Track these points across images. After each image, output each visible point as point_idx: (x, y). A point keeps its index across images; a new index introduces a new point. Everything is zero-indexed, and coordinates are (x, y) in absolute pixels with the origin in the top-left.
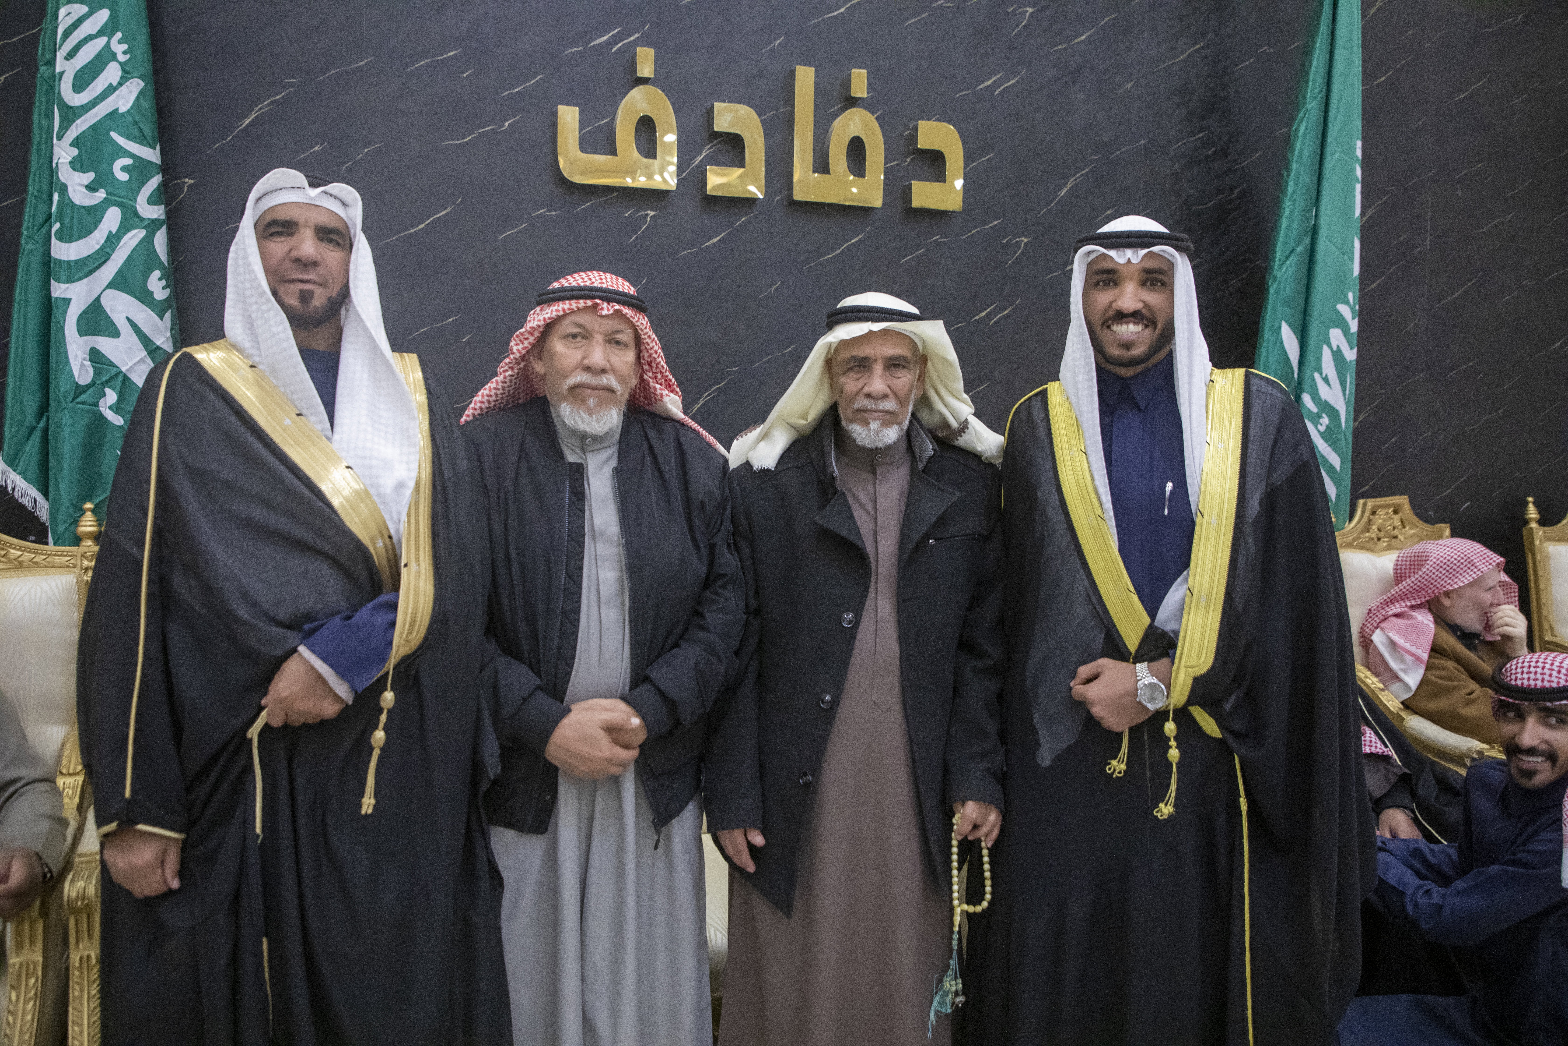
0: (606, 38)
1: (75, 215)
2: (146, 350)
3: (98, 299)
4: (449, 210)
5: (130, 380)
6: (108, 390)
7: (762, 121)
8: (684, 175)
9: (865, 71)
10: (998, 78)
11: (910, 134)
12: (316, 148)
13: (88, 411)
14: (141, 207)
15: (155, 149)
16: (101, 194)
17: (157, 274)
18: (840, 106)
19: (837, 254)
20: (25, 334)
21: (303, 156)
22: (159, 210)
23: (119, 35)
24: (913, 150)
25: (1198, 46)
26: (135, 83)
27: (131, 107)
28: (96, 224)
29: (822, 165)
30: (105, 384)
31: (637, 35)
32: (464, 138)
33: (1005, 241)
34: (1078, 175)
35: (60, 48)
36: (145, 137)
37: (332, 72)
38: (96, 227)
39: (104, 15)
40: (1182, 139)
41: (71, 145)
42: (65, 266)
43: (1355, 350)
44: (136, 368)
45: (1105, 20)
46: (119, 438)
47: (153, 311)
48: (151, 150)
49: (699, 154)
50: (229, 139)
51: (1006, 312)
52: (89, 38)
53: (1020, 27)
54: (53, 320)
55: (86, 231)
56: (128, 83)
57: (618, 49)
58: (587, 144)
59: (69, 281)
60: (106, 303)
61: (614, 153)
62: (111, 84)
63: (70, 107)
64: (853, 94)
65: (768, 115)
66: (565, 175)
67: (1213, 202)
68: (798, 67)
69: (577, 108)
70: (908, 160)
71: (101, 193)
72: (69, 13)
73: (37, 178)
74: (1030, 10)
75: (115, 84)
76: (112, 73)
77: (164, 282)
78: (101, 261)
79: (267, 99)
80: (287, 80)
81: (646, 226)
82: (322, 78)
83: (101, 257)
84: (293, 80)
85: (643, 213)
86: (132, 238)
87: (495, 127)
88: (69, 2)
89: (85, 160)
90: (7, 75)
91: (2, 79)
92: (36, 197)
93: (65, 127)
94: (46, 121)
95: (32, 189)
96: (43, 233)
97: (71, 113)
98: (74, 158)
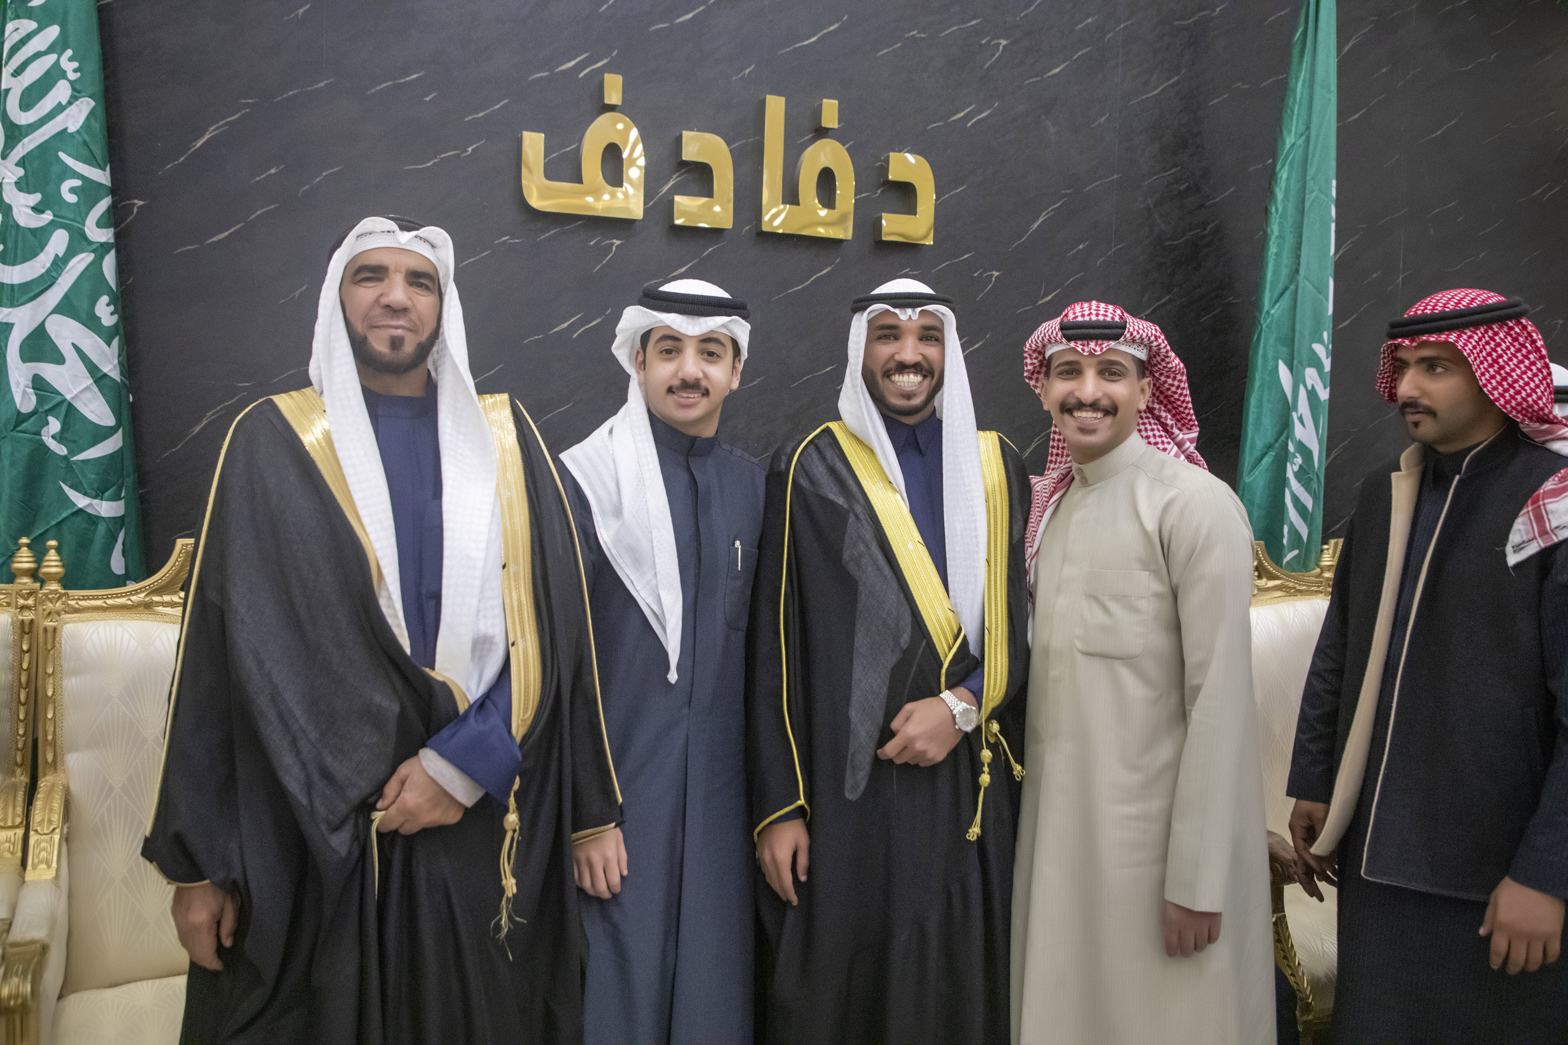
0: (572, 63)
1: (19, 237)
2: (92, 377)
3: (43, 324)
5: (76, 409)
6: (51, 419)
7: (730, 151)
8: (651, 203)
9: (836, 102)
10: (971, 111)
11: (881, 165)
12: (273, 171)
13: (30, 440)
14: (90, 230)
15: (105, 171)
16: (48, 216)
17: (105, 299)
18: (810, 136)
19: (806, 287)
21: (258, 179)
22: (108, 233)
23: (69, 53)
24: (884, 182)
25: (1171, 82)
26: (85, 102)
27: (81, 127)
28: (42, 247)
29: (791, 196)
30: (48, 412)
31: (605, 61)
32: (425, 163)
33: (976, 275)
34: (1049, 209)
35: (6, 63)
36: (94, 157)
37: (290, 93)
38: (42, 249)
39: (53, 32)
40: (1155, 174)
41: (16, 165)
42: (8, 290)
43: (1328, 390)
44: (81, 396)
45: (1080, 53)
46: (61, 468)
47: (100, 337)
48: (100, 171)
49: (667, 182)
50: (182, 160)
51: (976, 346)
52: (37, 56)
53: (993, 59)
55: (30, 254)
56: (78, 102)
57: (585, 75)
58: (552, 171)
59: (12, 305)
60: (51, 328)
61: (579, 180)
62: (60, 103)
63: (17, 125)
64: (823, 125)
65: (737, 145)
66: (530, 202)
67: (1186, 237)
68: (768, 97)
69: (543, 135)
70: (879, 191)
71: (48, 214)
72: (16, 30)
74: (1004, 42)
75: (64, 103)
76: (61, 92)
77: (112, 308)
78: (47, 285)
79: (222, 120)
80: (243, 101)
81: (611, 255)
82: (279, 99)
83: (47, 281)
84: (250, 101)
85: (608, 242)
86: (80, 262)
87: (457, 152)
88: (17, 17)
89: (31, 180)
93: (10, 146)
97: (18, 132)
98: (20, 179)
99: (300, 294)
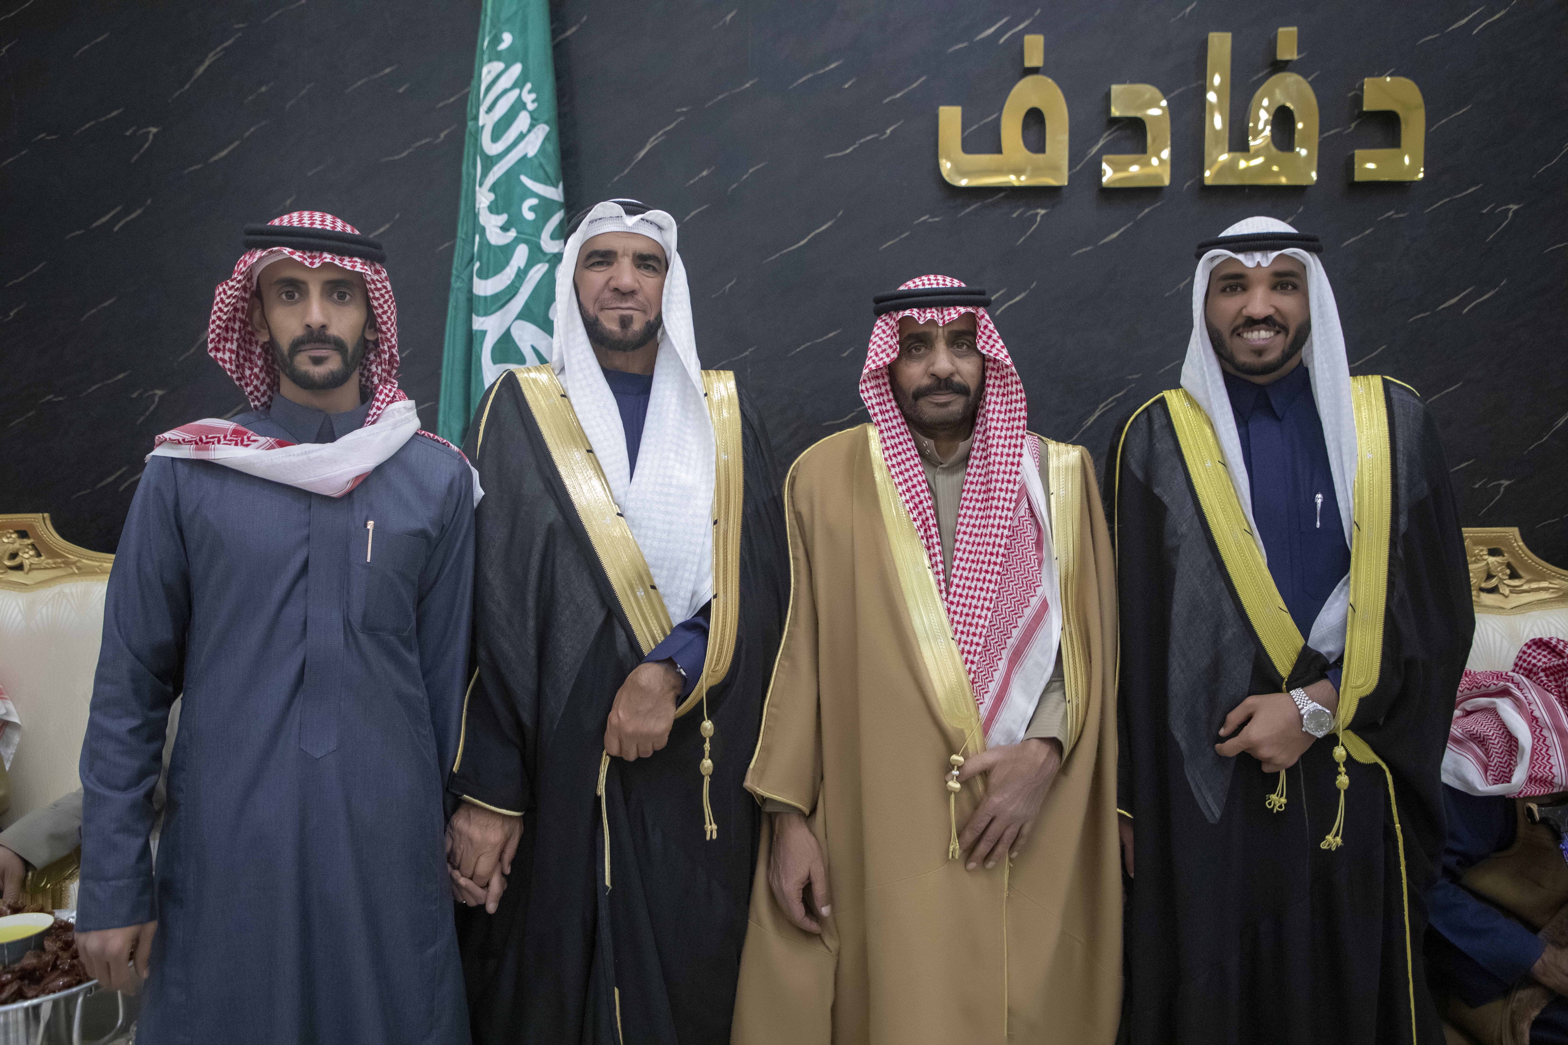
0: (994, 28)
1: (491, 254)
3: (509, 330)
4: (830, 223)
8: (1079, 167)
9: (1295, 29)
11: (1354, 96)
12: (705, 173)
14: (545, 243)
15: (558, 188)
16: (513, 233)
18: (1264, 72)
20: (453, 365)
21: (693, 181)
23: (529, 86)
24: (1358, 113)
26: (541, 128)
27: (538, 151)
28: (508, 261)
29: (1240, 142)
31: (1027, 23)
32: (847, 149)
33: (1486, 211)
35: (482, 104)
36: (548, 177)
37: (721, 96)
38: (508, 264)
39: (517, 69)
41: (490, 190)
42: (482, 302)
48: (554, 189)
49: (1097, 141)
50: (627, 171)
51: (1487, 296)
52: (505, 92)
54: (474, 350)
55: (499, 268)
56: (535, 130)
57: (1005, 40)
58: (970, 145)
60: (515, 334)
61: (999, 151)
62: (521, 132)
63: (489, 156)
64: (1279, 58)
65: (1175, 93)
66: (947, 178)
68: (1211, 35)
69: (960, 108)
70: (1352, 126)
72: (489, 72)
73: (465, 223)
75: (525, 131)
76: (523, 121)
78: (512, 295)
79: (661, 129)
80: (678, 110)
81: (1035, 226)
82: (709, 104)
83: (511, 291)
84: (683, 110)
85: (1033, 212)
86: (537, 272)
87: (876, 135)
88: (490, 61)
89: (500, 203)
90: (446, 132)
91: (442, 135)
92: (463, 240)
93: (485, 175)
94: (471, 170)
95: (461, 233)
96: (467, 272)
97: (490, 162)
98: (491, 203)
99: (730, 288)
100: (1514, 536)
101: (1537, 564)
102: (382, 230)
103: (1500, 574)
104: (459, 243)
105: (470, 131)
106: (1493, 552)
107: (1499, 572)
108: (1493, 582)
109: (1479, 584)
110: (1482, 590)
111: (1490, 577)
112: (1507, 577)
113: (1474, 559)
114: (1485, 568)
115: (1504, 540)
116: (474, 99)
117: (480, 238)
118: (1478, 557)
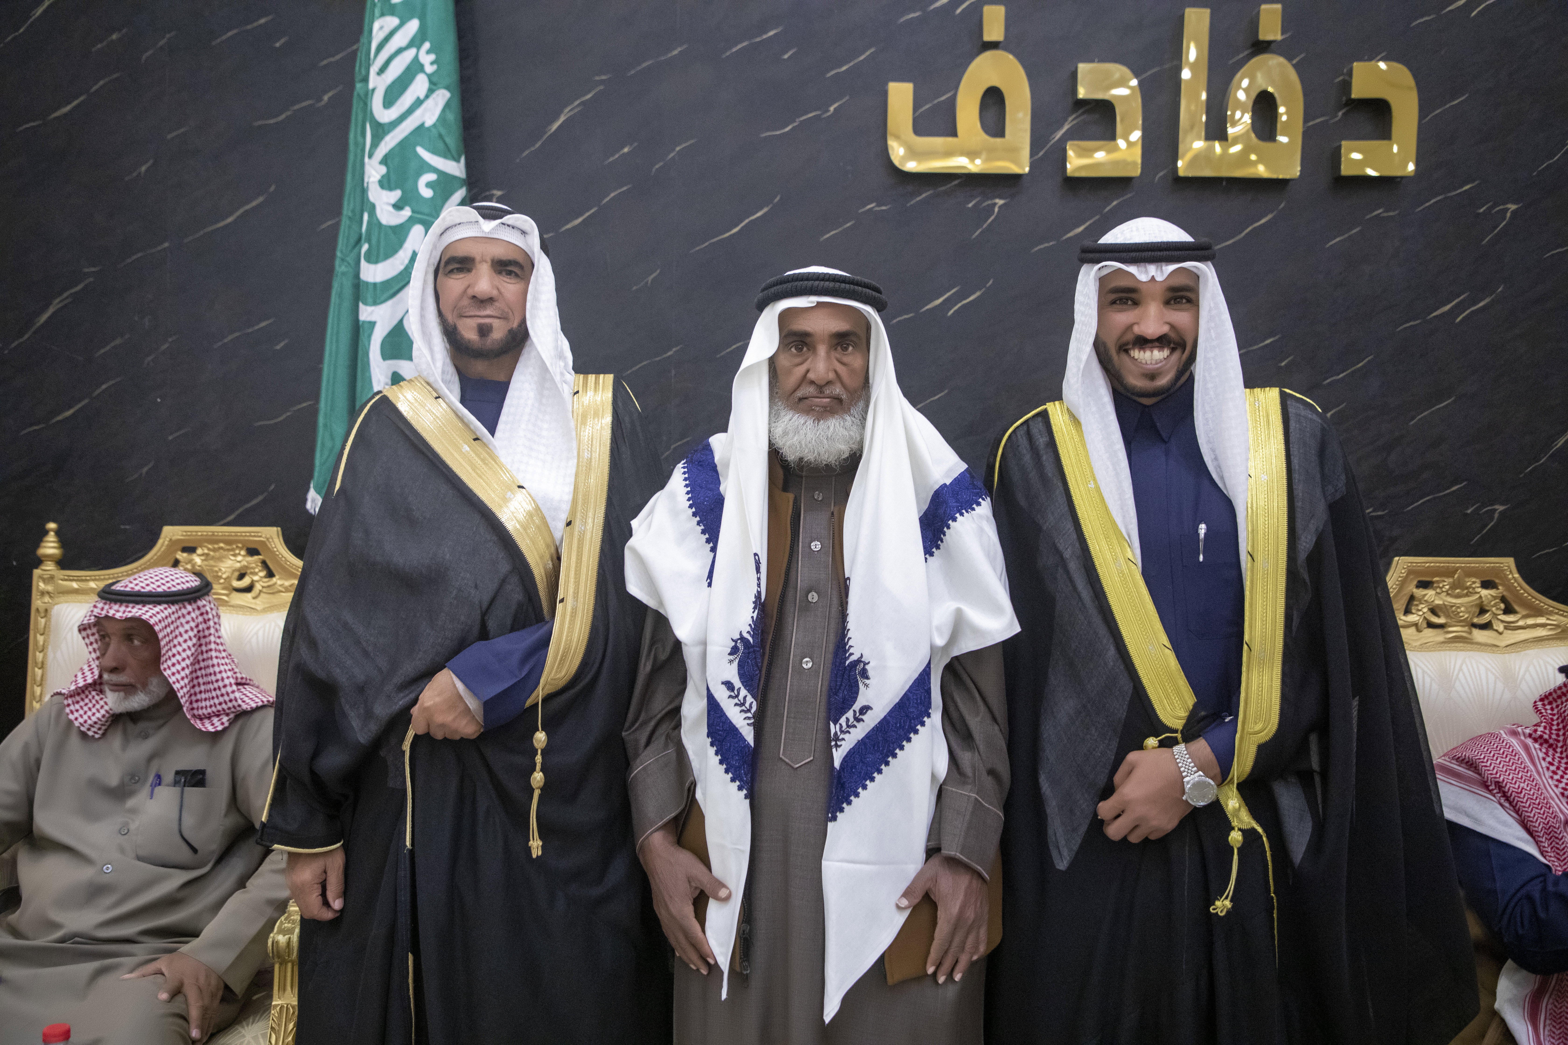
1: (382, 235)
3: (401, 321)
4: (765, 210)
7: (1140, 83)
8: (1041, 154)
9: (1278, 6)
11: (1341, 82)
12: (626, 150)
15: (460, 162)
16: (407, 212)
18: (1244, 53)
19: (1240, 240)
20: (336, 360)
21: (611, 159)
23: (427, 45)
24: (1346, 100)
26: (441, 94)
27: (437, 120)
28: (401, 243)
29: (1217, 130)
32: (784, 128)
33: (1482, 210)
35: (373, 62)
36: (449, 150)
37: (645, 65)
38: (401, 246)
39: (413, 25)
41: (381, 163)
42: (371, 288)
48: (455, 163)
49: (1061, 126)
50: (537, 145)
51: (1479, 305)
52: (400, 51)
54: (360, 343)
55: (392, 251)
56: (434, 95)
57: (963, 10)
58: (922, 127)
59: (376, 303)
61: (954, 133)
62: (418, 98)
63: (381, 124)
64: (1262, 37)
65: (1149, 73)
66: (896, 162)
68: (1189, 10)
69: (912, 85)
70: (1339, 114)
72: (381, 28)
73: (352, 199)
75: (422, 97)
76: (419, 86)
79: (576, 99)
80: (597, 78)
81: (992, 218)
82: (633, 72)
83: (402, 279)
84: (604, 77)
85: (990, 202)
87: (818, 113)
88: (383, 15)
89: (393, 177)
90: (330, 94)
91: (326, 98)
92: (350, 218)
93: (375, 145)
94: (360, 139)
95: (347, 210)
96: (353, 255)
97: (381, 131)
98: (383, 177)
99: (653, 280)
100: (1509, 567)
101: (1533, 597)
102: (254, 204)
103: (1494, 609)
104: (345, 222)
105: (359, 95)
106: (1487, 584)
107: (1493, 606)
108: (1487, 617)
109: (1471, 619)
110: (1475, 626)
111: (1483, 611)
112: (1501, 612)
113: (1465, 591)
114: (1478, 602)
115: (1499, 572)
116: (363, 58)
117: (369, 216)
118: (1471, 590)
